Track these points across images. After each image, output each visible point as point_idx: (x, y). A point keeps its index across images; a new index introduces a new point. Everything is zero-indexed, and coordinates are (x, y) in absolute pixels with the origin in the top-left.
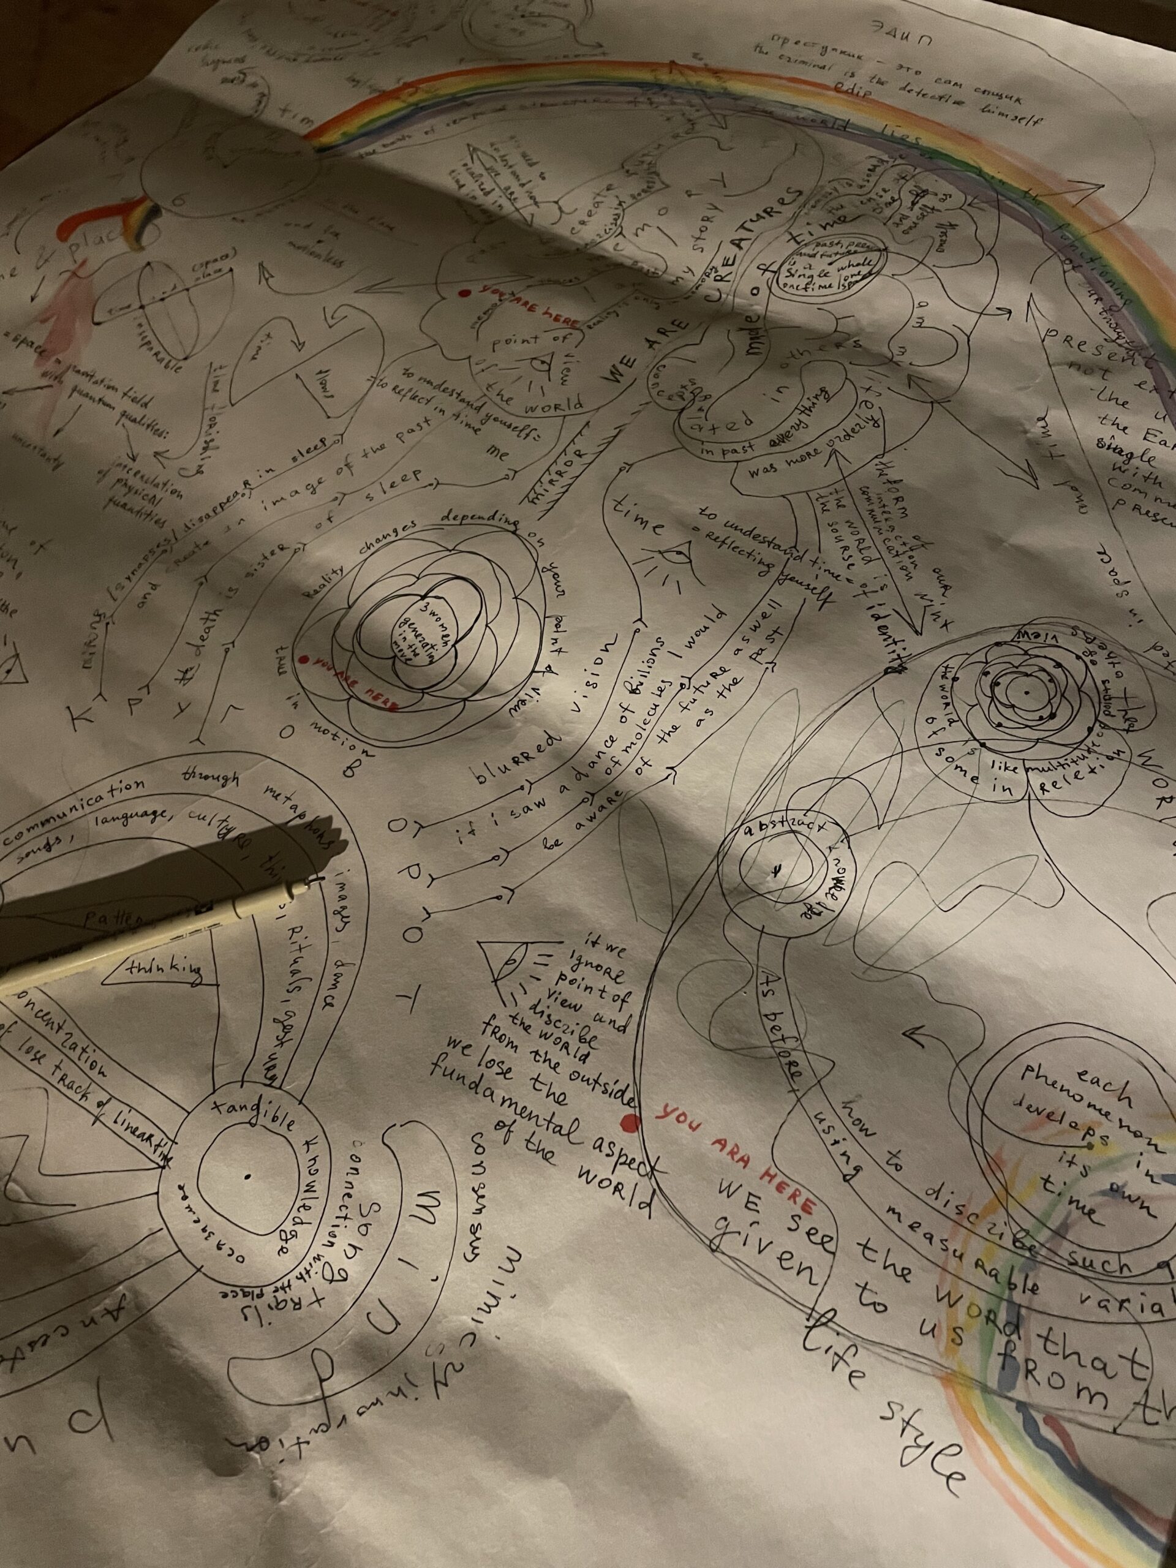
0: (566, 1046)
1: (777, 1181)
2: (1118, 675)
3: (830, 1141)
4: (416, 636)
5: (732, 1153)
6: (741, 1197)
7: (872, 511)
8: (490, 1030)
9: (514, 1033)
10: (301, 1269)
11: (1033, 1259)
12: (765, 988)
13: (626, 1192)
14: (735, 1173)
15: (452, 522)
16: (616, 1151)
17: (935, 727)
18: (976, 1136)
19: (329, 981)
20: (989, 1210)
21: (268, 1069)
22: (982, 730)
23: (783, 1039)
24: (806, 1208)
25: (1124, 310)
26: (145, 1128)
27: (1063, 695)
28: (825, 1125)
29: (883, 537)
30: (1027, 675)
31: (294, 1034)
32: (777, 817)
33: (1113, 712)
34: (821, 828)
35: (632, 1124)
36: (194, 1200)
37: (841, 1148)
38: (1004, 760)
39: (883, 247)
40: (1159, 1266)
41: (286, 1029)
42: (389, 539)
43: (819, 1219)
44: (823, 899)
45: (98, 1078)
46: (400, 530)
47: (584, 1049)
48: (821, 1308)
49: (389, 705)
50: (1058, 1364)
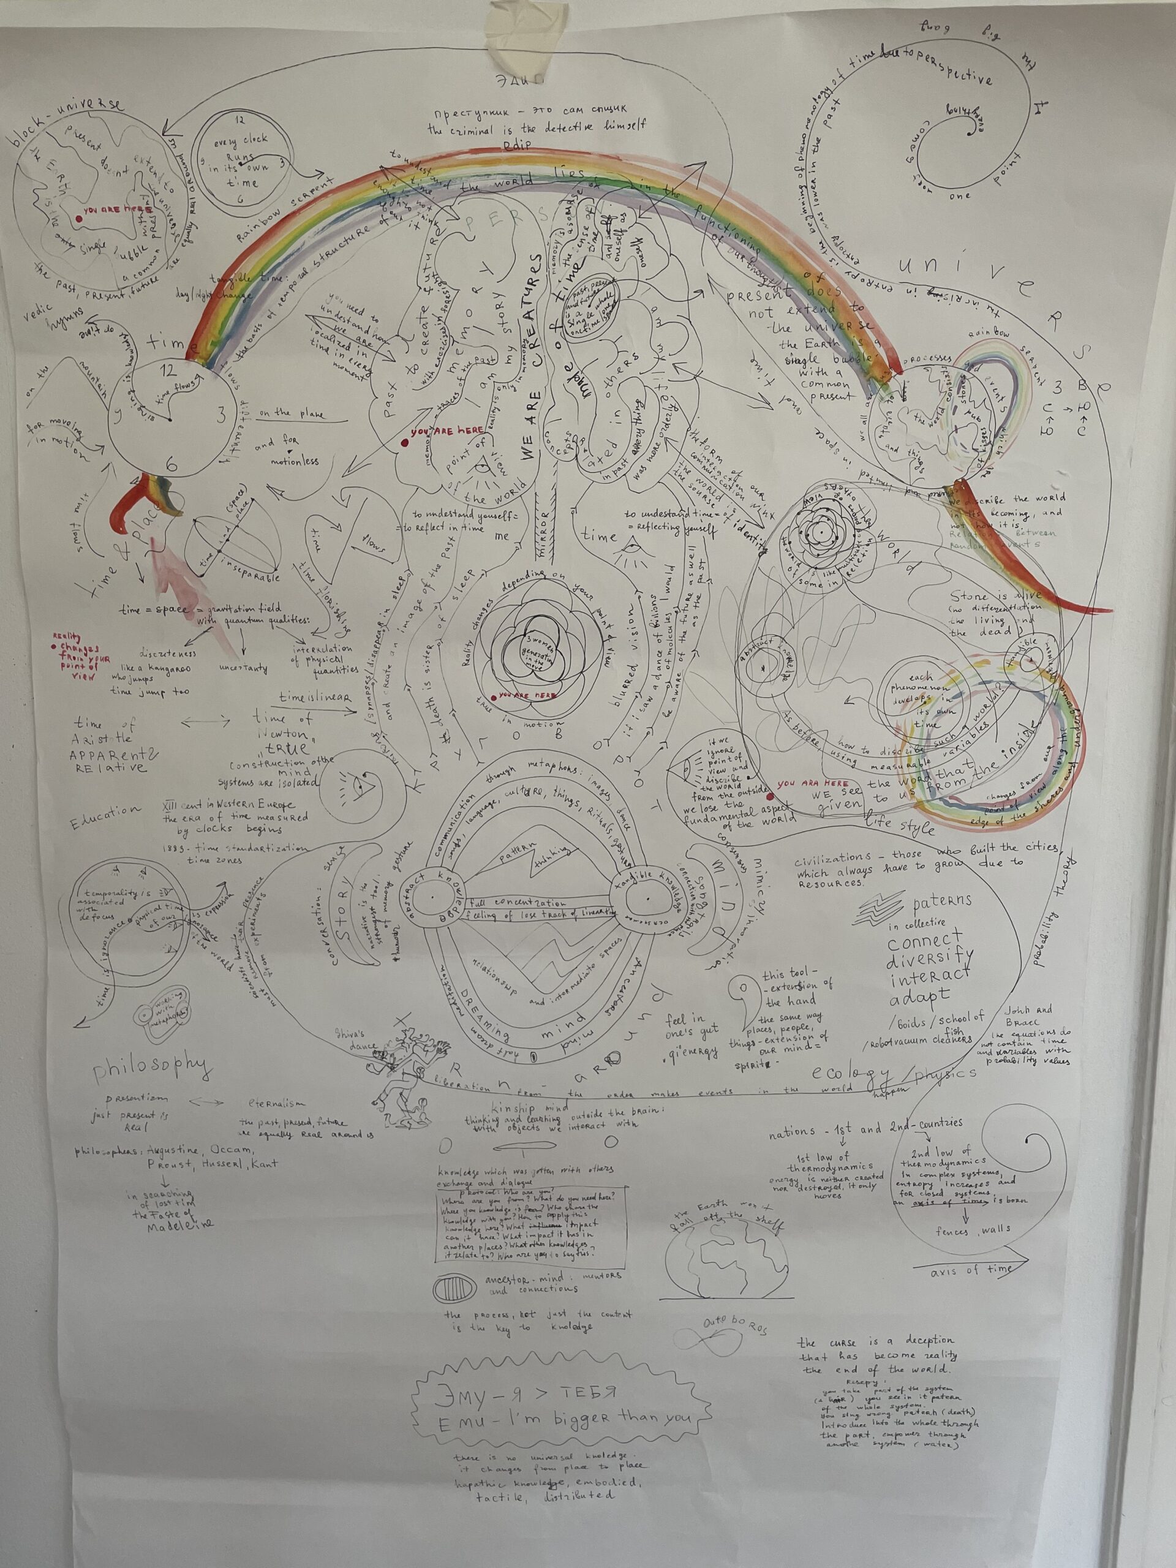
0: (730, 786)
1: (830, 783)
2: (854, 499)
3: (840, 758)
4: (535, 655)
5: (811, 784)
6: (822, 795)
7: (704, 467)
8: (696, 798)
9: (708, 794)
10: (689, 911)
11: (924, 752)
12: (787, 719)
13: (783, 818)
14: (814, 789)
15: (510, 589)
16: (771, 808)
17: (793, 571)
18: (887, 724)
19: (620, 820)
20: (903, 747)
21: (625, 863)
22: (813, 562)
23: (805, 733)
24: (845, 785)
25: (759, 259)
26: (595, 909)
27: (836, 525)
28: (836, 754)
29: (718, 480)
30: (818, 523)
31: (624, 845)
32: (751, 646)
33: (859, 521)
34: (771, 641)
35: (771, 797)
36: (634, 917)
37: (845, 759)
38: (827, 570)
39: (611, 280)
40: (963, 728)
41: (619, 846)
42: (484, 616)
43: (852, 785)
44: (787, 669)
45: (564, 907)
46: (486, 608)
47: (737, 783)
48: (867, 812)
49: (550, 696)
50: (946, 780)
